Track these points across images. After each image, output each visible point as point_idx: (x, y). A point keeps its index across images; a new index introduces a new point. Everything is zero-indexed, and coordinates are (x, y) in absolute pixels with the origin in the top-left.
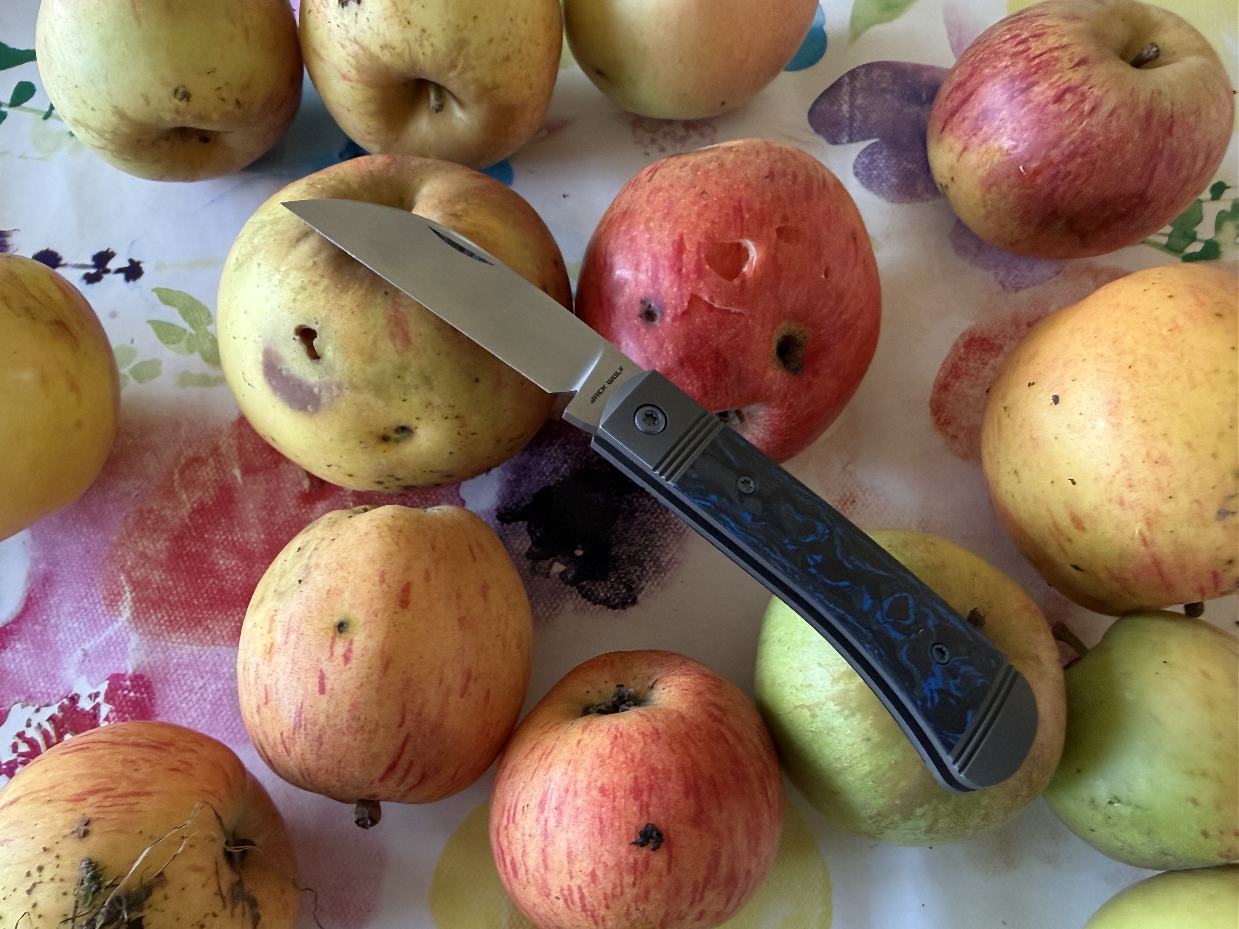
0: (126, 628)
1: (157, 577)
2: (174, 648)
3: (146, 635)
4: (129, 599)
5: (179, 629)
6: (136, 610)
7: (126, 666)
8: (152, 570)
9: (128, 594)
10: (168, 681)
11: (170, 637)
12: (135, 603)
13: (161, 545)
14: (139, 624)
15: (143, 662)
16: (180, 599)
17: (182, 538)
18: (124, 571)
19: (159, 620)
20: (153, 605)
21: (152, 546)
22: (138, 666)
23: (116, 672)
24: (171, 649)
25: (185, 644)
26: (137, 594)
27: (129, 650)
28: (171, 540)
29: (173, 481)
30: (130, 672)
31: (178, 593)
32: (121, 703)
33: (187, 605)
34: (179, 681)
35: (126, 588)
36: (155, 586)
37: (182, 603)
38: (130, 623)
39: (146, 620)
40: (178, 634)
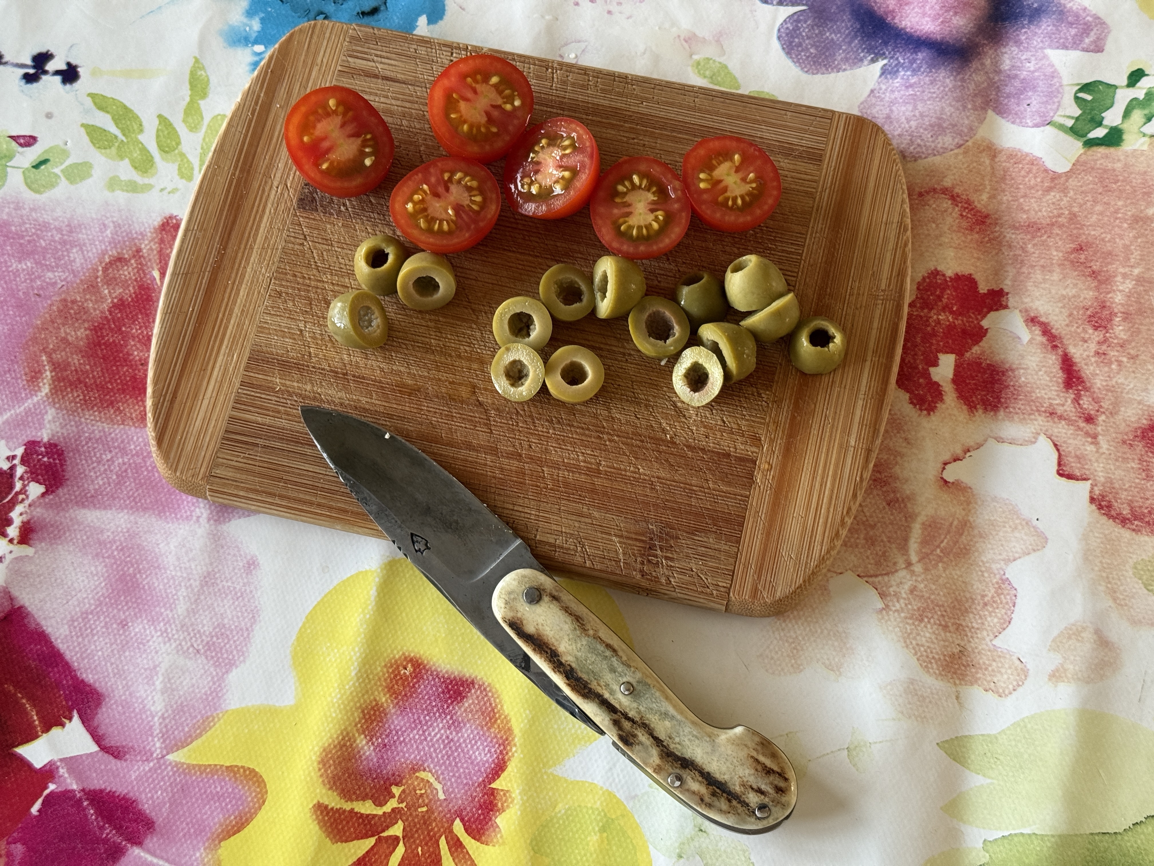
0: (44, 402)
1: (76, 361)
2: (87, 424)
3: (62, 410)
4: (49, 377)
5: (93, 408)
6: (55, 386)
7: (42, 434)
8: (72, 354)
9: (48, 373)
10: (78, 451)
11: (84, 415)
12: (54, 381)
13: (82, 333)
14: (56, 400)
15: (57, 432)
16: (95, 382)
17: (101, 329)
18: (45, 352)
19: (75, 398)
20: (71, 385)
21: (73, 333)
22: (53, 436)
23: (33, 439)
24: (84, 424)
25: (97, 421)
26: (56, 375)
27: (46, 422)
28: (91, 330)
29: (97, 277)
30: (45, 440)
31: (94, 377)
32: (35, 465)
33: (101, 388)
34: (89, 452)
35: (47, 368)
36: (73, 368)
37: (97, 386)
38: (48, 398)
39: (63, 398)
40: (91, 412)
